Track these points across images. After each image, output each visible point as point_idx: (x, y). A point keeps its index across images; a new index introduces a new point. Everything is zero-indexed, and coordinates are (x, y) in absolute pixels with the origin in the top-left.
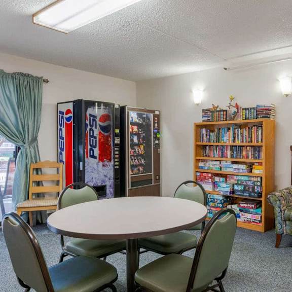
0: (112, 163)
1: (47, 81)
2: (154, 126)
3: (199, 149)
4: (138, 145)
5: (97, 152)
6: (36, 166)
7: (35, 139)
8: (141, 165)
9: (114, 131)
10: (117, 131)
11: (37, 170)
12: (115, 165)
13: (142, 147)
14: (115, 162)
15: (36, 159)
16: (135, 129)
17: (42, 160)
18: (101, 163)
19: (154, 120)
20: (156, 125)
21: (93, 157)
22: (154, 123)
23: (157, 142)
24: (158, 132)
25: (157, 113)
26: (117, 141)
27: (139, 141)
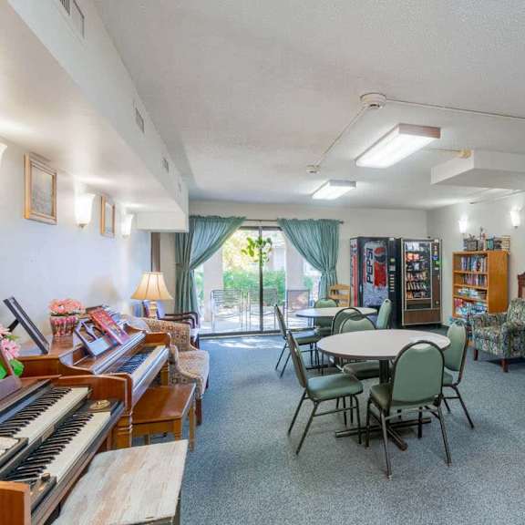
0: (387, 287)
1: (342, 223)
2: (433, 253)
3: (457, 277)
4: (419, 272)
5: (372, 278)
6: (334, 288)
7: (334, 267)
8: (423, 290)
9: (389, 260)
10: (393, 260)
11: (335, 292)
12: (389, 289)
13: (424, 274)
14: (390, 286)
15: (335, 282)
16: (416, 256)
17: (339, 282)
18: (376, 287)
19: (433, 248)
20: (436, 253)
21: (369, 281)
22: (433, 251)
23: (437, 269)
24: (438, 260)
25: (437, 241)
26: (393, 269)
27: (420, 267)
